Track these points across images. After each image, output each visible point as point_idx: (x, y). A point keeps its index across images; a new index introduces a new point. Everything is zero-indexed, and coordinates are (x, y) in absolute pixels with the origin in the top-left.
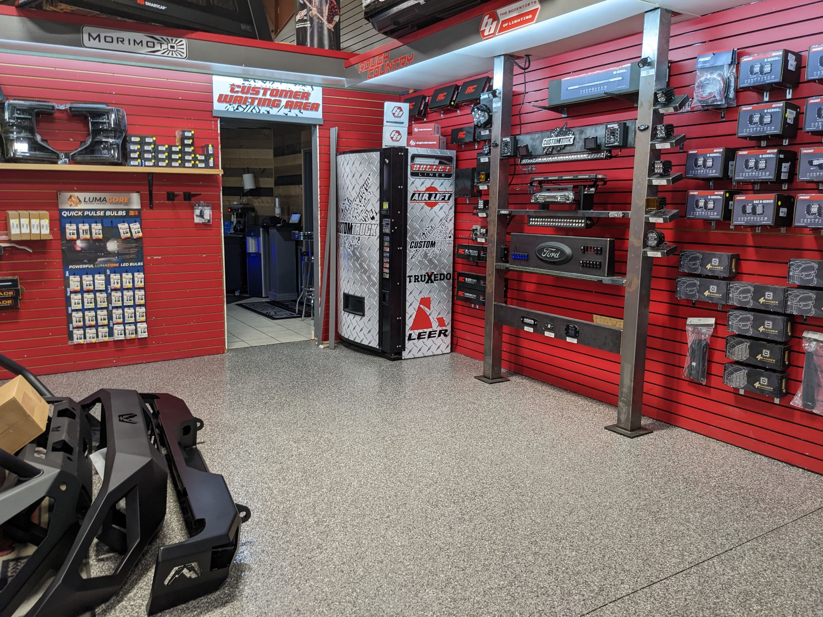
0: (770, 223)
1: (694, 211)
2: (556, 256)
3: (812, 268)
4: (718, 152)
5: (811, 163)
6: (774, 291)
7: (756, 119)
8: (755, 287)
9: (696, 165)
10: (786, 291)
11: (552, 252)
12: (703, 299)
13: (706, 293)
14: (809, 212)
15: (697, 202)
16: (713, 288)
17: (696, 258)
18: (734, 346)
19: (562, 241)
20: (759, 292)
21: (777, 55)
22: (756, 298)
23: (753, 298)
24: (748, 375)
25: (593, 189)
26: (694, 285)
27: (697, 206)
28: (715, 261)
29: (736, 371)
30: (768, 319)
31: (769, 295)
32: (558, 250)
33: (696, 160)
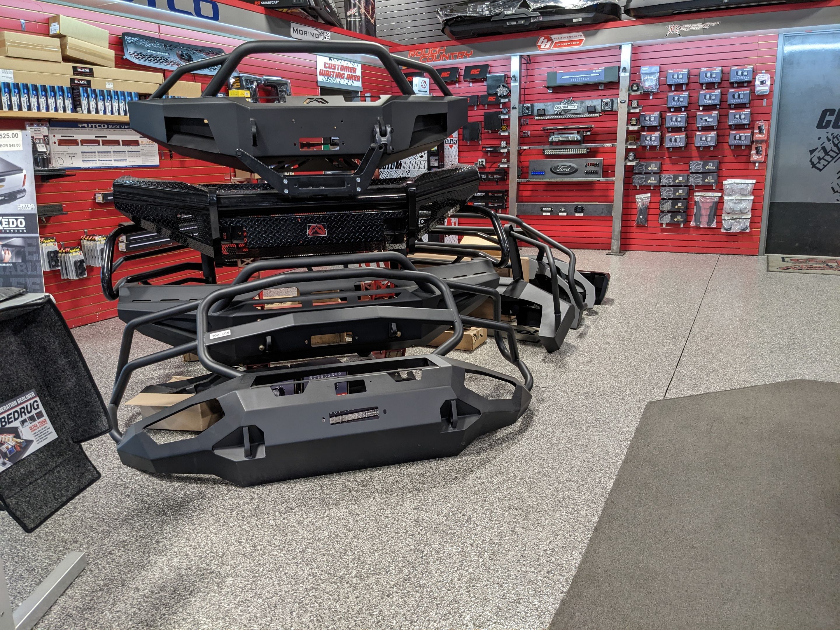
0: (683, 145)
1: (644, 142)
2: (568, 170)
3: (700, 164)
4: (657, 114)
5: (702, 119)
6: (683, 176)
7: (676, 99)
8: (674, 175)
9: (645, 120)
10: (688, 175)
11: (564, 168)
12: (647, 184)
13: (649, 181)
14: (701, 140)
15: (646, 138)
16: (652, 179)
17: (642, 165)
18: (663, 204)
19: (571, 162)
20: (675, 178)
21: (685, 71)
22: (674, 180)
23: (673, 181)
24: (671, 216)
25: (589, 133)
26: (643, 178)
27: (646, 140)
28: (653, 166)
29: (665, 215)
30: (680, 189)
31: (681, 178)
32: (568, 167)
33: (645, 118)
